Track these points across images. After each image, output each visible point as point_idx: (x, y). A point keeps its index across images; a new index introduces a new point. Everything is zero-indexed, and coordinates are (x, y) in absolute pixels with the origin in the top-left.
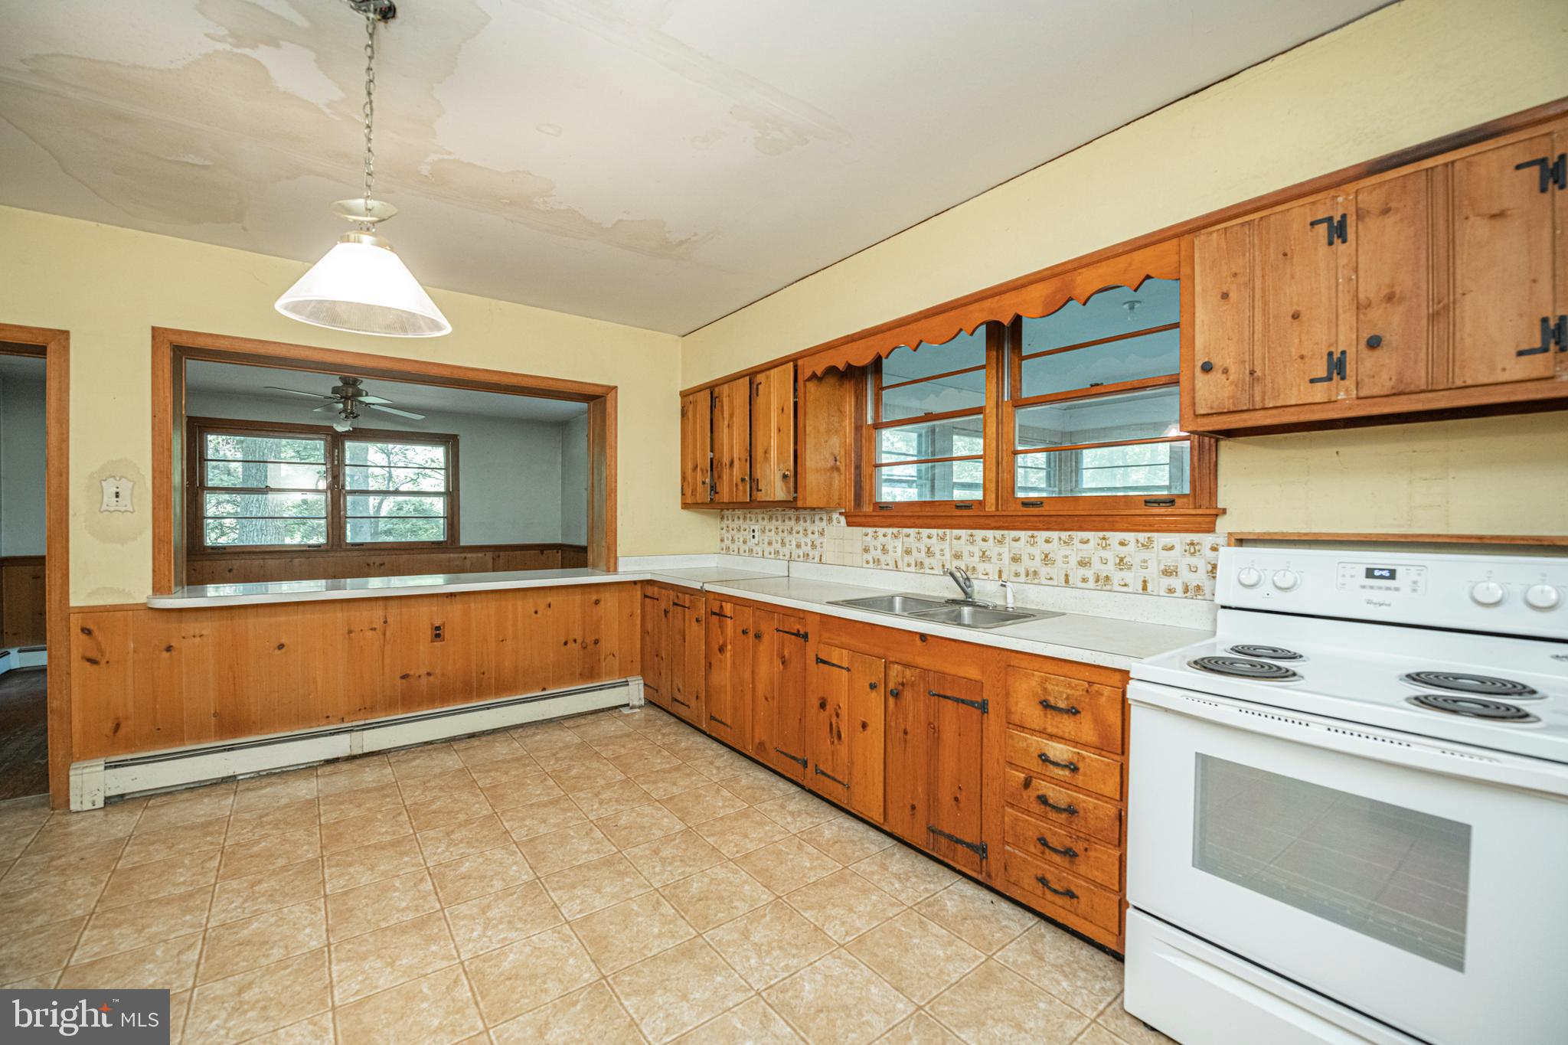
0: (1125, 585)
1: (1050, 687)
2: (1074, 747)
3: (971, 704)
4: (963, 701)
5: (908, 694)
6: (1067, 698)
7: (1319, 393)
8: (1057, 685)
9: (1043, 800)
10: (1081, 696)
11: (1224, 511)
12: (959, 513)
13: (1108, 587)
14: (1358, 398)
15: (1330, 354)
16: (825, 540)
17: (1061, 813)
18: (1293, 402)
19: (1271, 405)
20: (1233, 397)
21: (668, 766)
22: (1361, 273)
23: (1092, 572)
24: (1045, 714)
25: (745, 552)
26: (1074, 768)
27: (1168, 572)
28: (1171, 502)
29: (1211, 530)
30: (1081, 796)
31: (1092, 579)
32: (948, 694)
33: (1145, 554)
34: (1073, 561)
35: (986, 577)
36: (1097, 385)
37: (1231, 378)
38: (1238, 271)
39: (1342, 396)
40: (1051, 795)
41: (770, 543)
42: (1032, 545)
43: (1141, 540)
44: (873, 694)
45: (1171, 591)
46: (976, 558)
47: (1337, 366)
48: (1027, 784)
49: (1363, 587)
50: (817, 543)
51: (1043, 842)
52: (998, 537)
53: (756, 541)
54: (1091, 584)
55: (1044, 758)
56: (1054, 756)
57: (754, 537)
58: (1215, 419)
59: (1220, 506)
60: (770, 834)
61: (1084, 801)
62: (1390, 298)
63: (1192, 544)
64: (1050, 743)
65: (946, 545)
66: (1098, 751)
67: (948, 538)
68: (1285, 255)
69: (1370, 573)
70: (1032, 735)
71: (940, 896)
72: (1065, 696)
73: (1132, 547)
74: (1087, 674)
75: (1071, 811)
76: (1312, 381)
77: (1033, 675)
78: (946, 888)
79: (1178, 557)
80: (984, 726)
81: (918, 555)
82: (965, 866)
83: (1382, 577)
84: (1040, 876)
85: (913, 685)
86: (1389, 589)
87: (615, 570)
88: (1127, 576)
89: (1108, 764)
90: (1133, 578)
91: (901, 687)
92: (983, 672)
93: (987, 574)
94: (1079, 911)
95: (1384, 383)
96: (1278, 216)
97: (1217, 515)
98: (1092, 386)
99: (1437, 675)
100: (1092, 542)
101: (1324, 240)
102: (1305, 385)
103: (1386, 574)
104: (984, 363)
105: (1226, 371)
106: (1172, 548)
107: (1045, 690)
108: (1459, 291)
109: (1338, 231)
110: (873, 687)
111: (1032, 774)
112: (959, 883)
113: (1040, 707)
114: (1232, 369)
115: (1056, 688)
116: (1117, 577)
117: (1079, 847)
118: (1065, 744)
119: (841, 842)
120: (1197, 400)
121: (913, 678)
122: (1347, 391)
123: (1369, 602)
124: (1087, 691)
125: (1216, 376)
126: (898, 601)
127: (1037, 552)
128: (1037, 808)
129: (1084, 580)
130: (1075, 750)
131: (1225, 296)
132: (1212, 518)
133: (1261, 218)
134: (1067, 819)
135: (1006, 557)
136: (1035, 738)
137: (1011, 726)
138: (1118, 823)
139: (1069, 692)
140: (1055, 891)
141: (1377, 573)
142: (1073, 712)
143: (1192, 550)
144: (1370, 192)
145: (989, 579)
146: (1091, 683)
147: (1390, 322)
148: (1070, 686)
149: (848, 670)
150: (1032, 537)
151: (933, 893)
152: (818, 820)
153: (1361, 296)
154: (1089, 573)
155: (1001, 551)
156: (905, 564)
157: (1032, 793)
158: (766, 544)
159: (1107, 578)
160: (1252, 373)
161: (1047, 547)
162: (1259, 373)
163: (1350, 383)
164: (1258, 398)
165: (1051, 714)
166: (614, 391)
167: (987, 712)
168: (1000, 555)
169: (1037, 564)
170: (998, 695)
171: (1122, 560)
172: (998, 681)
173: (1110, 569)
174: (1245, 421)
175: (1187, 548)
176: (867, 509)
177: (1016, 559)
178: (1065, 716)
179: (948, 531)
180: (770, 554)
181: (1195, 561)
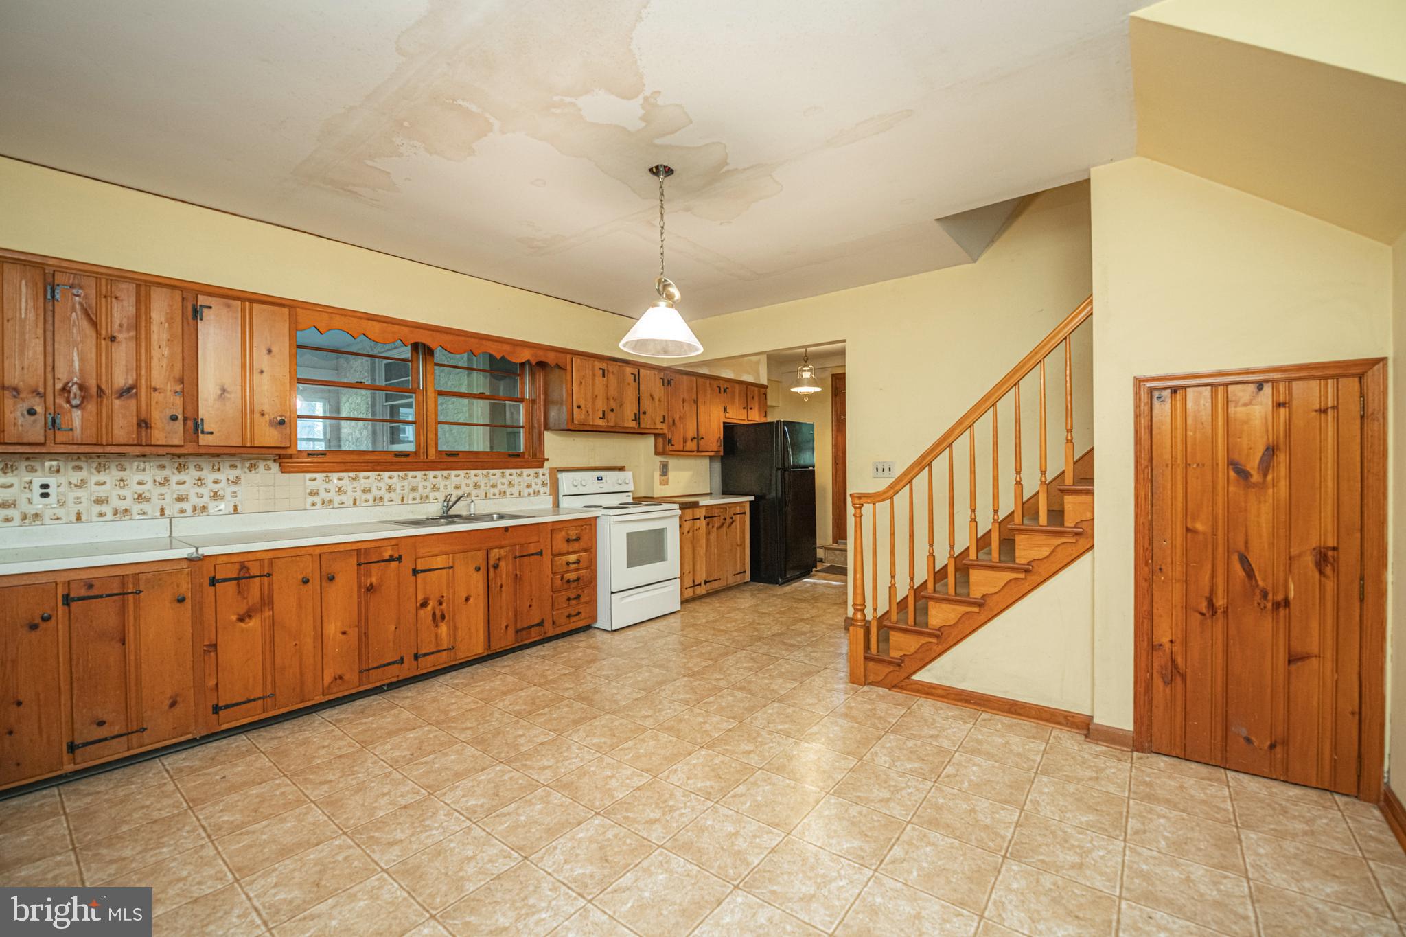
1: (570, 532)
2: (578, 553)
3: (535, 554)
4: (532, 554)
5: (503, 563)
6: (576, 535)
7: (600, 421)
8: (572, 531)
9: (568, 581)
10: (580, 532)
11: (547, 459)
14: (607, 424)
15: (603, 411)
16: (241, 488)
17: (574, 582)
18: (595, 424)
19: (591, 424)
20: (583, 419)
22: (608, 388)
24: (568, 545)
26: (578, 562)
28: (519, 455)
29: (542, 467)
32: (525, 554)
33: (520, 479)
34: (489, 484)
37: (583, 412)
38: (584, 375)
39: (604, 423)
40: (571, 577)
41: (102, 501)
44: (478, 573)
45: (529, 494)
47: (604, 414)
48: (563, 577)
49: (598, 483)
50: (225, 493)
51: (568, 599)
54: (497, 496)
55: (568, 564)
56: (572, 560)
57: (44, 496)
59: (545, 457)
61: (582, 573)
63: (536, 473)
64: (571, 555)
66: (585, 551)
70: (564, 555)
74: (582, 522)
75: (578, 579)
76: (599, 417)
77: (563, 530)
80: (541, 562)
82: (535, 637)
84: (568, 615)
85: (505, 557)
86: (601, 483)
89: (589, 554)
90: (515, 490)
91: (498, 561)
94: (581, 619)
96: (592, 362)
97: (542, 461)
101: (601, 374)
105: (582, 409)
106: (528, 475)
107: (567, 534)
108: (624, 401)
109: (604, 373)
111: (562, 573)
113: (566, 543)
116: (507, 491)
117: (581, 592)
118: (575, 553)
120: (574, 418)
121: (506, 553)
122: (605, 421)
124: (582, 529)
125: (579, 410)
128: (567, 585)
129: (494, 494)
130: (579, 555)
131: (581, 383)
133: (589, 360)
134: (576, 584)
137: (554, 556)
139: (576, 532)
140: (574, 616)
141: (599, 478)
142: (578, 539)
143: (536, 476)
144: (609, 366)
146: (583, 526)
147: (613, 405)
148: (577, 529)
153: (608, 396)
155: (447, 483)
157: (564, 581)
158: (87, 502)
159: (503, 492)
161: (476, 479)
162: (589, 412)
163: (605, 419)
164: (589, 421)
165: (570, 544)
167: (543, 555)
168: (446, 486)
173: (504, 487)
175: (534, 475)
178: (575, 542)
181: (537, 480)
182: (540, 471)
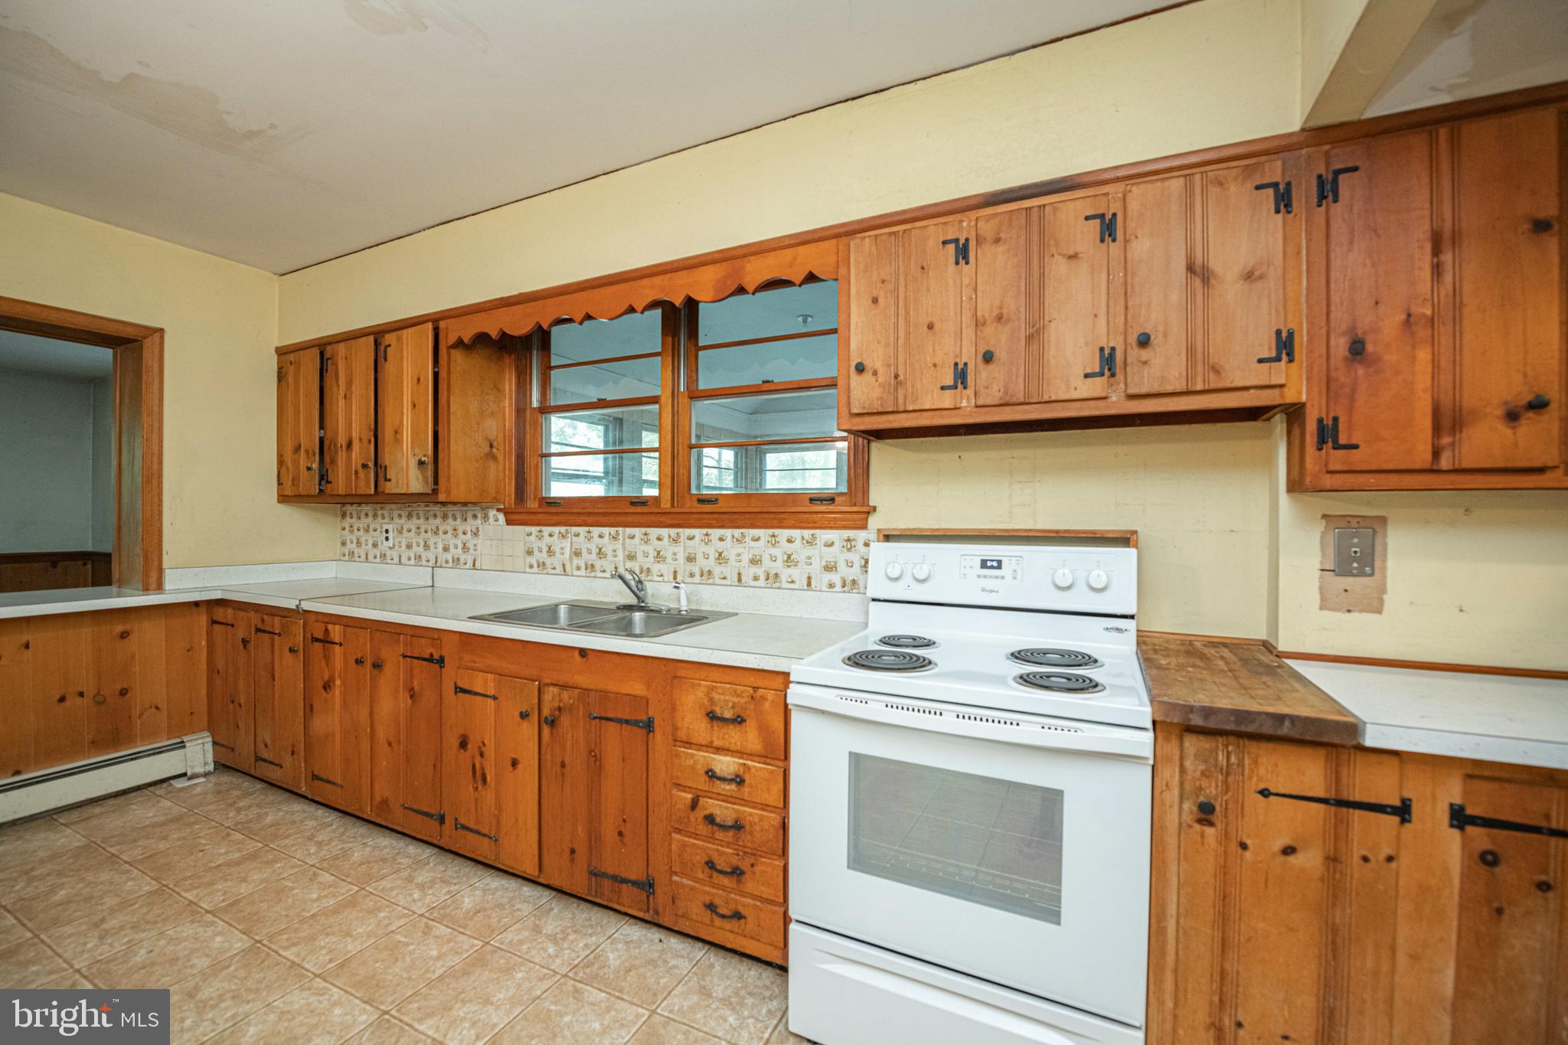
0: (792, 582)
1: (716, 696)
2: (740, 758)
3: (636, 723)
4: (627, 722)
5: (565, 721)
6: (733, 707)
7: (947, 400)
8: (723, 694)
9: (710, 819)
10: (746, 703)
11: (874, 509)
12: (632, 509)
13: (777, 585)
14: (977, 407)
15: (956, 364)
16: (479, 541)
17: (728, 831)
18: (928, 407)
19: (911, 408)
20: (881, 398)
21: (237, 855)
22: (979, 294)
23: (763, 570)
24: (712, 726)
25: (375, 557)
26: (738, 780)
27: (829, 568)
28: (832, 500)
29: (864, 527)
30: (747, 809)
31: (762, 577)
32: (610, 715)
33: (809, 551)
34: (745, 559)
35: (661, 579)
36: (768, 382)
37: (880, 380)
38: (885, 278)
39: (964, 403)
40: (718, 812)
41: (409, 547)
42: (706, 543)
43: (806, 537)
44: (525, 724)
45: (831, 586)
46: (651, 558)
47: (961, 376)
48: (694, 804)
49: (979, 576)
50: (470, 545)
51: (710, 865)
52: (673, 535)
53: (390, 543)
54: (762, 582)
55: (711, 774)
56: (721, 770)
57: (387, 539)
58: (867, 419)
59: (871, 504)
60: (386, 922)
61: (750, 814)
62: (999, 318)
63: (849, 540)
64: (717, 757)
65: (618, 545)
66: (763, 760)
67: (621, 537)
68: (923, 268)
69: (984, 564)
70: (700, 750)
71: (602, 950)
72: (731, 705)
73: (798, 543)
74: (752, 680)
75: (738, 826)
76: (943, 388)
77: (699, 685)
78: (609, 938)
79: (836, 554)
80: (650, 746)
81: (589, 557)
82: (631, 907)
83: (992, 567)
84: (708, 902)
85: (571, 709)
86: (996, 577)
87: (160, 587)
88: (794, 572)
89: (772, 772)
90: (798, 574)
91: (557, 713)
92: (649, 687)
93: (662, 576)
94: (746, 932)
95: (993, 395)
96: (918, 231)
97: (869, 513)
98: (763, 382)
99: (1032, 652)
100: (762, 538)
101: (952, 260)
102: (937, 391)
103: (995, 564)
104: (660, 350)
105: (875, 373)
106: (832, 544)
107: (712, 700)
108: (1047, 318)
109: (963, 253)
110: (524, 716)
111: (699, 793)
112: (625, 926)
113: (706, 720)
114: (881, 372)
115: (722, 697)
116: (785, 573)
117: (745, 865)
118: (732, 756)
119: (485, 910)
120: (852, 400)
121: (572, 701)
122: (968, 400)
123: (983, 590)
124: (752, 697)
125: (867, 377)
126: (563, 610)
127: (711, 551)
128: (703, 829)
129: (756, 578)
130: (741, 761)
131: (875, 301)
132: (866, 516)
133: (905, 231)
134: (734, 836)
135: (681, 557)
136: (701, 753)
137: (677, 743)
138: (781, 832)
139: (735, 699)
140: (723, 916)
141: (989, 564)
142: (739, 721)
143: (849, 546)
144: (986, 222)
145: (663, 581)
146: (756, 689)
147: (999, 339)
148: (736, 694)
149: (495, 698)
150: (707, 535)
151: (593, 947)
152: (456, 887)
153: (979, 314)
154: (760, 571)
155: (676, 550)
156: (574, 567)
157: (700, 814)
158: (404, 547)
159: (776, 575)
160: (896, 376)
161: (720, 546)
162: (901, 377)
163: (970, 392)
164: (901, 401)
165: (718, 726)
166: (157, 335)
167: (653, 731)
168: (675, 554)
169: (711, 562)
170: (664, 711)
171: (789, 557)
172: (664, 695)
173: (778, 566)
174: (890, 422)
175: (845, 544)
176: (532, 504)
177: (690, 559)
178: (731, 726)
179: (620, 529)
180: (409, 559)
181: (851, 556)
182: (861, 535)
